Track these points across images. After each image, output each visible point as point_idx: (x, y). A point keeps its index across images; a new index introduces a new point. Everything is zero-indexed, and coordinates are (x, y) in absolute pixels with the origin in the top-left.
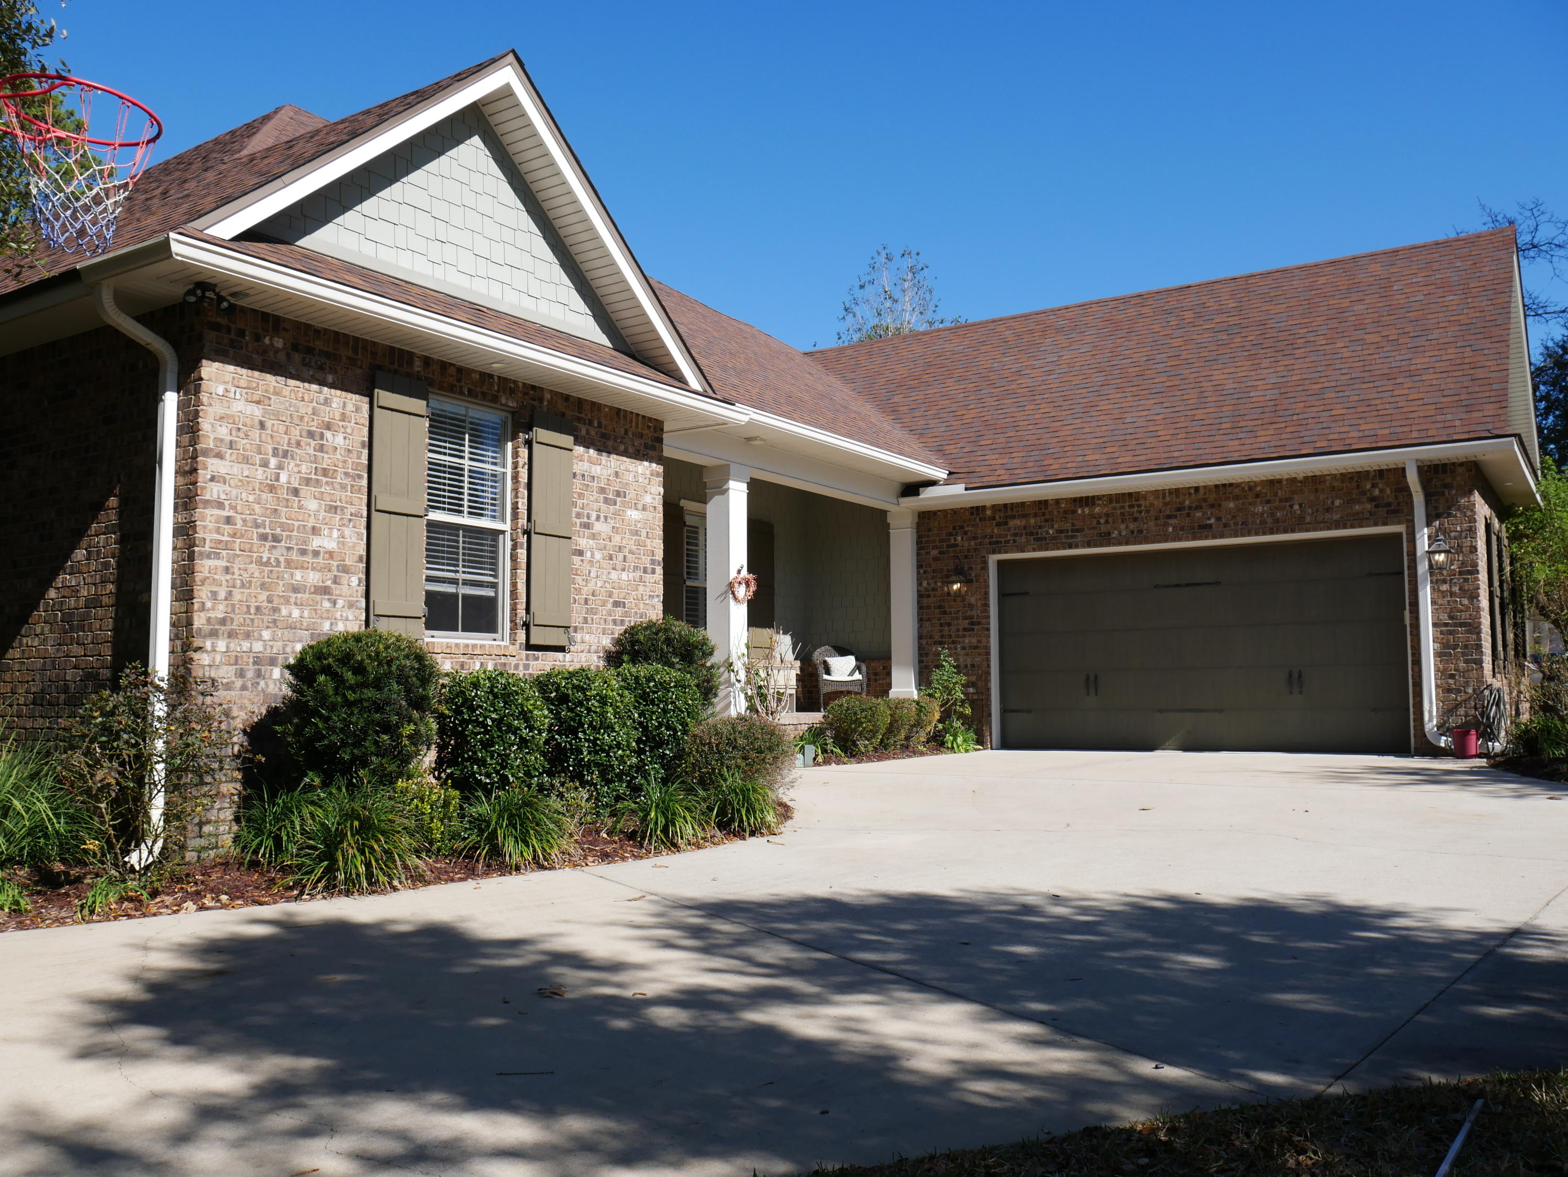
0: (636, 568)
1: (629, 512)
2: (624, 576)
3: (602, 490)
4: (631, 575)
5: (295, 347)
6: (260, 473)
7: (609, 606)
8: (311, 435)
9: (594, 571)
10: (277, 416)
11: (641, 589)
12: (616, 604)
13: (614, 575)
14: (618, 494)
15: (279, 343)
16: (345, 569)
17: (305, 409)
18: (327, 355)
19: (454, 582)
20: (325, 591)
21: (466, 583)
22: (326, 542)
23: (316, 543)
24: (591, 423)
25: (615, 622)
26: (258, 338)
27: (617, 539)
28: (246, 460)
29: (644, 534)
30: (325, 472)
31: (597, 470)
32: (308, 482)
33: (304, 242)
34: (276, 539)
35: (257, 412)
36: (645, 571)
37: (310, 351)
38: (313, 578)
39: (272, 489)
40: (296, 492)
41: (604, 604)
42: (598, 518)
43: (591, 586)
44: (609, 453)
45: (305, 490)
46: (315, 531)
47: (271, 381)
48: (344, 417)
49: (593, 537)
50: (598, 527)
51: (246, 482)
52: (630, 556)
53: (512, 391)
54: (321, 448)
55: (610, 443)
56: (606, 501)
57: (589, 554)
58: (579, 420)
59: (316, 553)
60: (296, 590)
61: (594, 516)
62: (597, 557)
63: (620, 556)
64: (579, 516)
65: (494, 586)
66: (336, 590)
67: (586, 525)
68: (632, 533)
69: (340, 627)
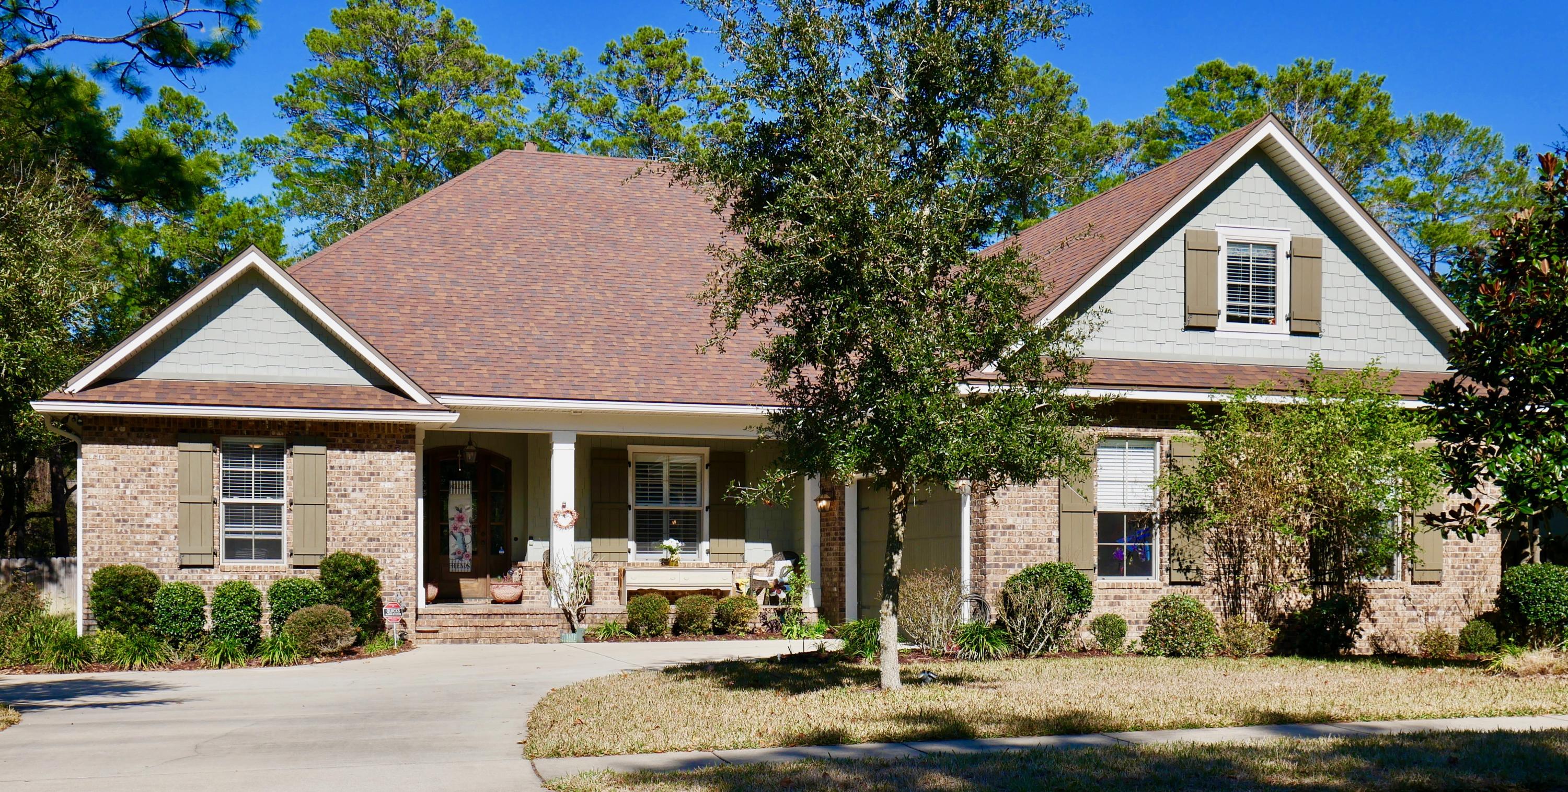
1: (382, 484)
2: (378, 522)
3: (357, 474)
4: (385, 522)
5: (133, 430)
6: (115, 491)
7: (365, 541)
8: (143, 470)
9: (350, 522)
10: (123, 464)
11: (394, 530)
12: (371, 540)
13: (369, 523)
14: (372, 474)
15: (123, 429)
16: (167, 532)
17: (139, 458)
18: (152, 430)
19: (250, 533)
20: (155, 543)
21: (257, 533)
22: (155, 520)
23: (148, 521)
24: (347, 435)
25: (370, 550)
26: (111, 429)
27: (371, 502)
28: (107, 486)
29: (397, 496)
30: (152, 487)
31: (352, 462)
32: (142, 492)
33: (144, 376)
34: (125, 521)
35: (112, 464)
36: (398, 518)
37: (141, 429)
38: (147, 538)
39: (122, 498)
40: (136, 498)
41: (359, 540)
42: (354, 490)
43: (348, 530)
44: (363, 451)
45: (140, 496)
46: (147, 515)
47: (119, 448)
48: (163, 458)
49: (350, 501)
50: (353, 496)
51: (107, 497)
52: (383, 511)
53: (280, 427)
54: (150, 476)
55: (364, 445)
56: (361, 479)
57: (346, 512)
58: (336, 435)
59: (148, 526)
60: (137, 544)
61: (350, 489)
62: (354, 512)
63: (375, 511)
64: (336, 490)
65: (280, 533)
66: (161, 542)
67: (345, 496)
68: (385, 496)
69: (164, 560)
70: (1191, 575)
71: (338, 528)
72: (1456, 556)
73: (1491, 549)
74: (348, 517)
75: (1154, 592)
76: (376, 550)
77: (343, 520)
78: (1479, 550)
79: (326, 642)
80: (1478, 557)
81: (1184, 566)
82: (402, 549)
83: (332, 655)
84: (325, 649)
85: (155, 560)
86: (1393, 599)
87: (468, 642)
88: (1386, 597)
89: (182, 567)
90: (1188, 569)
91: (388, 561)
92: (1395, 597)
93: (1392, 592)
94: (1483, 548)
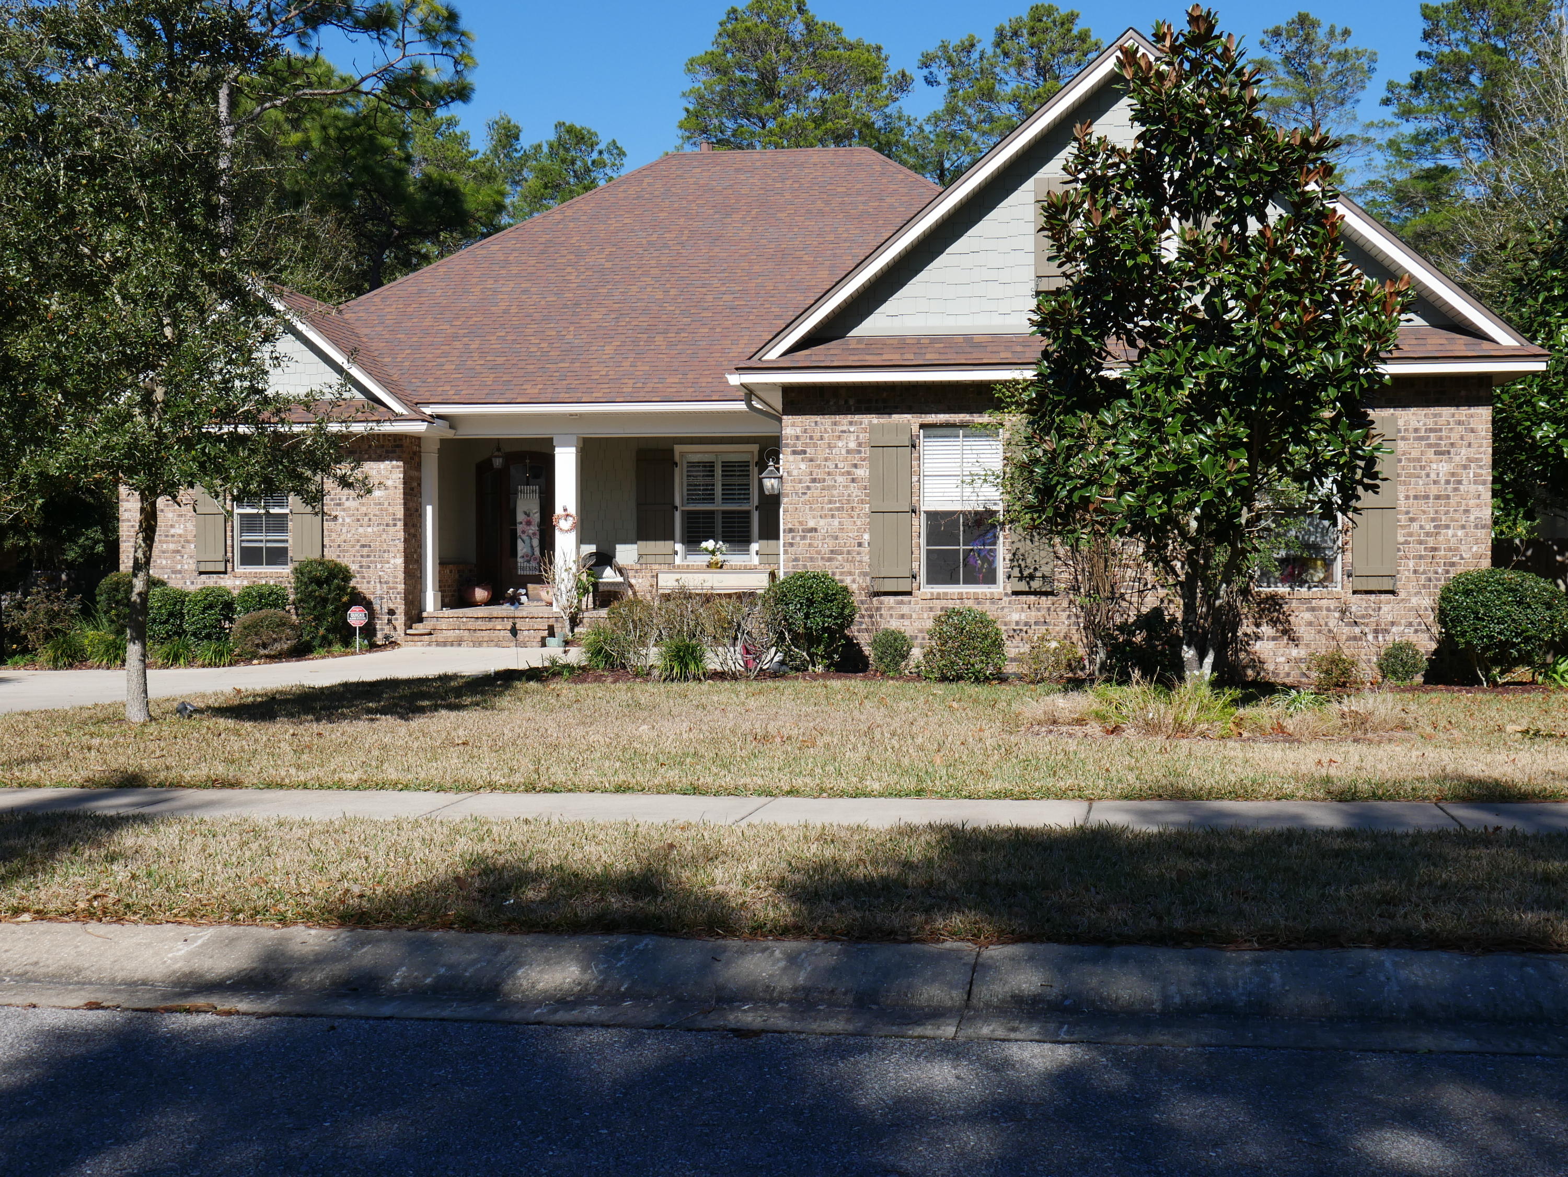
0: (379, 525)
2: (369, 529)
4: (376, 529)
7: (358, 548)
9: (344, 530)
11: (384, 536)
12: (363, 546)
13: (361, 530)
16: (188, 542)
19: (261, 541)
20: (178, 552)
21: (267, 541)
22: (178, 530)
23: (172, 531)
25: (362, 556)
27: (363, 509)
29: (386, 504)
36: (387, 525)
38: (172, 546)
40: (162, 511)
41: (353, 546)
42: (348, 499)
43: (343, 538)
46: (172, 526)
49: (344, 510)
50: (347, 504)
52: (374, 518)
57: (341, 520)
59: (173, 536)
60: (164, 552)
61: (344, 498)
62: (348, 520)
63: (366, 519)
64: (332, 500)
65: (287, 541)
66: (183, 551)
67: (339, 505)
68: (375, 504)
69: (186, 567)
70: (1036, 584)
71: (334, 535)
72: (1421, 557)
73: (1475, 549)
74: (343, 525)
75: (993, 603)
76: (368, 556)
77: (338, 528)
78: (1456, 549)
79: (265, 646)
80: (1454, 559)
81: (1026, 573)
82: (391, 555)
83: (267, 656)
84: (262, 652)
85: (179, 567)
86: (1325, 612)
87: (452, 645)
88: (1313, 609)
89: (201, 573)
90: (1032, 577)
91: (379, 566)
92: (1328, 609)
93: (1324, 603)
94: (1463, 548)
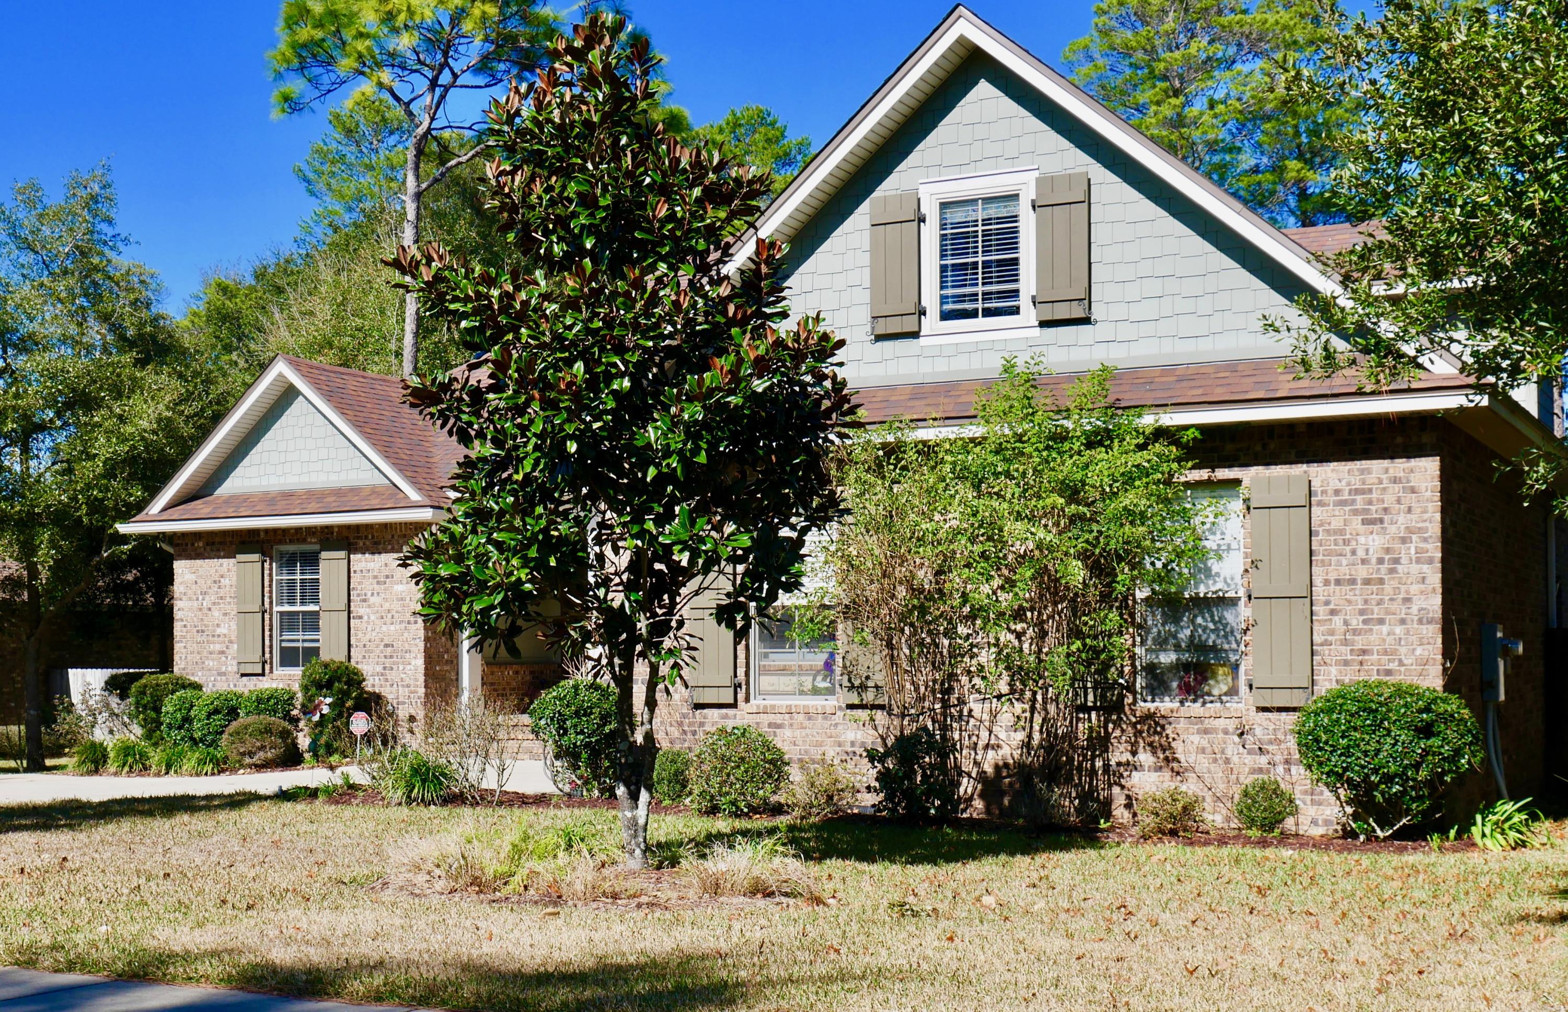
0: (401, 622)
1: (396, 587)
2: (392, 628)
3: (375, 577)
4: (398, 627)
5: (207, 544)
6: (196, 604)
7: (381, 647)
8: (215, 582)
9: (369, 628)
10: (201, 577)
11: (406, 635)
12: (387, 646)
13: (384, 628)
14: (387, 577)
15: (201, 544)
16: (231, 642)
17: (213, 571)
18: (220, 543)
19: (298, 641)
20: (223, 652)
21: (304, 641)
22: (223, 630)
23: (218, 631)
24: (366, 537)
25: (385, 657)
26: (193, 544)
27: (387, 606)
28: (190, 599)
29: (408, 599)
30: (221, 598)
31: (371, 565)
32: (214, 604)
33: (219, 492)
34: (203, 631)
35: (193, 577)
36: (409, 623)
37: (213, 543)
38: (218, 647)
39: (200, 609)
40: (210, 609)
41: (377, 646)
42: (373, 594)
43: (368, 637)
44: (380, 553)
45: (213, 608)
46: (218, 625)
47: (199, 562)
48: (229, 570)
49: (369, 606)
50: (373, 600)
51: (190, 609)
52: (396, 615)
53: (314, 533)
54: (219, 587)
55: (380, 547)
56: (378, 583)
57: (366, 618)
58: (358, 538)
59: (219, 636)
61: (369, 593)
62: (373, 617)
63: (389, 616)
64: (358, 595)
65: (318, 641)
66: (227, 651)
67: (364, 601)
68: (398, 600)
69: (230, 669)
70: (869, 696)
71: (360, 635)
72: (1346, 663)
73: (1418, 652)
74: (368, 623)
76: (391, 657)
77: (364, 625)
78: (1394, 652)
80: (1392, 666)
82: (413, 655)
85: (224, 669)
86: (1221, 735)
88: (1206, 731)
89: (243, 675)
91: (401, 668)
92: (1226, 732)
93: (1221, 723)
94: (1403, 650)
